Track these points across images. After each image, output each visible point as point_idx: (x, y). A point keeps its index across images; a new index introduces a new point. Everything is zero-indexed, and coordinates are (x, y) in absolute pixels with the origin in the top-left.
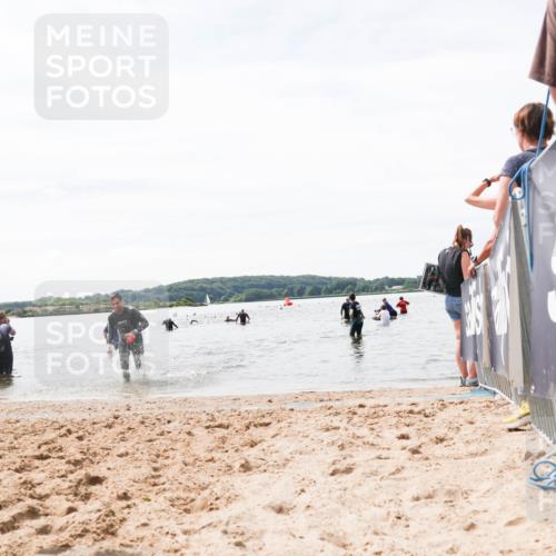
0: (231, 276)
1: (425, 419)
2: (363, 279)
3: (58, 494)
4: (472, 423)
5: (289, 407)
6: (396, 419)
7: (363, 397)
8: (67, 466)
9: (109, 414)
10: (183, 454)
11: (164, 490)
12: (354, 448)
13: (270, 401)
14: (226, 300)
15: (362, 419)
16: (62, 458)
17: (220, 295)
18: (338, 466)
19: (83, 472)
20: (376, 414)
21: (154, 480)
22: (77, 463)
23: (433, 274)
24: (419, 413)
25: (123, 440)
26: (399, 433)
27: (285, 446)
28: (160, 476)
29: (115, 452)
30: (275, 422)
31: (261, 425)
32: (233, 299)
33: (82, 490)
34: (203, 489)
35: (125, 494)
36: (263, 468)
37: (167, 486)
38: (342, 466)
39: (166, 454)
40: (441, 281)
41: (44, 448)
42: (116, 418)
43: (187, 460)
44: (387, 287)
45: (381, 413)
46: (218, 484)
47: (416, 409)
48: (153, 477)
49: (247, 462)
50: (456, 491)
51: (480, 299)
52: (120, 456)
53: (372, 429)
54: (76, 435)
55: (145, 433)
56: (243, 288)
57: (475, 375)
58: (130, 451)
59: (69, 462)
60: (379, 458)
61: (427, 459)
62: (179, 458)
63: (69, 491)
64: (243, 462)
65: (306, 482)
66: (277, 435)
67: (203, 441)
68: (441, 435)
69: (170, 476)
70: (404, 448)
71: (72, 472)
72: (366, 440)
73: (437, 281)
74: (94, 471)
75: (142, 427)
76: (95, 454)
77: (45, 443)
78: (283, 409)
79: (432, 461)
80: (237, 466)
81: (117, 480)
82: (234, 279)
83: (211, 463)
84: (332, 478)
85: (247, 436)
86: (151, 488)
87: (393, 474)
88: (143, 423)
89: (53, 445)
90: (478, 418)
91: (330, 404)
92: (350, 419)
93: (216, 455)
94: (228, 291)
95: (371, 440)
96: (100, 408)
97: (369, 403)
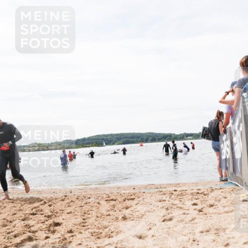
0: (116, 133)
1: (204, 196)
2: (174, 134)
3: (41, 230)
4: (226, 198)
5: (143, 191)
6: (191, 197)
7: (176, 186)
8: (44, 218)
9: (63, 195)
10: (96, 212)
11: (88, 228)
12: (173, 209)
13: (134, 189)
14: (113, 144)
15: (176, 196)
16: (42, 214)
17: (111, 141)
18: (166, 218)
19: (52, 221)
20: (182, 194)
21: (83, 224)
22: (49, 217)
23: (206, 131)
24: (201, 193)
25: (69, 206)
26: (193, 203)
27: (141, 209)
28: (86, 222)
29: (66, 212)
30: (137, 198)
31: (130, 199)
32: (116, 143)
33: (52, 228)
34: (106, 228)
35: (71, 230)
36: (132, 219)
37: (89, 227)
38: (168, 217)
39: (88, 212)
40: (210, 135)
41: (34, 210)
42: (66, 196)
43: (98, 215)
44: (185, 137)
45: (185, 194)
46: (112, 226)
47: (200, 192)
48: (83, 223)
49: (125, 216)
50: (220, 229)
51: (228, 142)
52: (68, 213)
53: (181, 201)
54: (48, 204)
55: (79, 203)
56: (122, 138)
57: (226, 176)
58: (72, 211)
59: (45, 216)
60: (184, 214)
61: (206, 214)
62: (94, 214)
63: (46, 229)
64: (123, 216)
65: (152, 225)
66: (138, 204)
67: (105, 207)
68: (212, 203)
69: (91, 223)
70: (195, 209)
71: (47, 221)
72: (178, 206)
73: (208, 134)
74: (57, 220)
75: (77, 201)
76: (57, 213)
77: (35, 208)
78: (140, 192)
79: (208, 215)
80: (120, 217)
81: (67, 224)
82: (117, 135)
83: (109, 217)
84: (163, 223)
85: (124, 204)
86: (82, 228)
87: (191, 221)
88: (78, 198)
89: (38, 209)
90: (228, 195)
91: (161, 190)
92: (170, 197)
93: (111, 213)
94: (115, 140)
95: (180, 206)
96: (58, 192)
97: (179, 189)
